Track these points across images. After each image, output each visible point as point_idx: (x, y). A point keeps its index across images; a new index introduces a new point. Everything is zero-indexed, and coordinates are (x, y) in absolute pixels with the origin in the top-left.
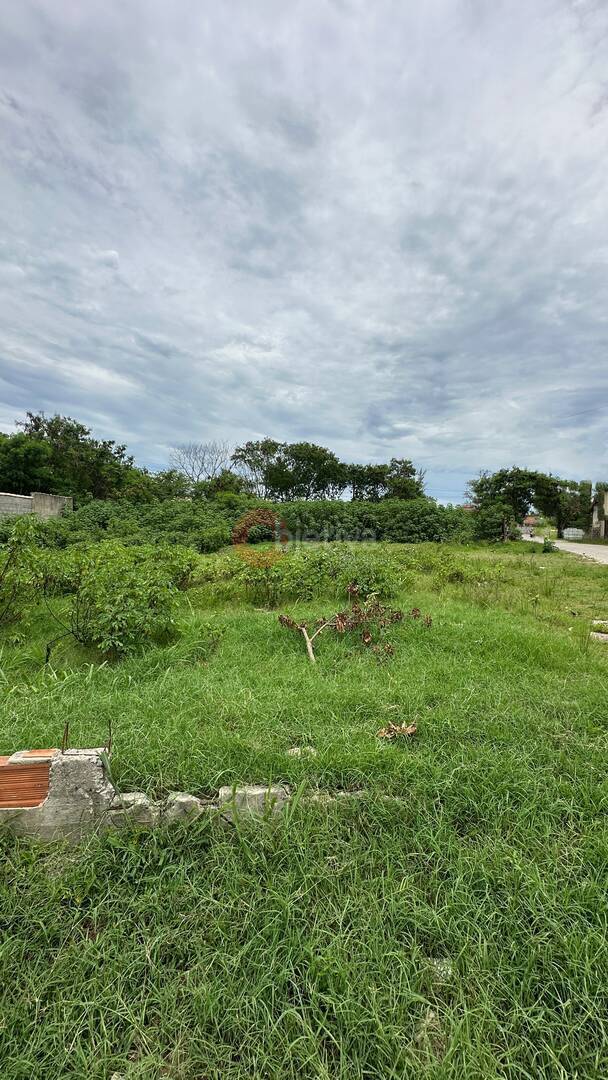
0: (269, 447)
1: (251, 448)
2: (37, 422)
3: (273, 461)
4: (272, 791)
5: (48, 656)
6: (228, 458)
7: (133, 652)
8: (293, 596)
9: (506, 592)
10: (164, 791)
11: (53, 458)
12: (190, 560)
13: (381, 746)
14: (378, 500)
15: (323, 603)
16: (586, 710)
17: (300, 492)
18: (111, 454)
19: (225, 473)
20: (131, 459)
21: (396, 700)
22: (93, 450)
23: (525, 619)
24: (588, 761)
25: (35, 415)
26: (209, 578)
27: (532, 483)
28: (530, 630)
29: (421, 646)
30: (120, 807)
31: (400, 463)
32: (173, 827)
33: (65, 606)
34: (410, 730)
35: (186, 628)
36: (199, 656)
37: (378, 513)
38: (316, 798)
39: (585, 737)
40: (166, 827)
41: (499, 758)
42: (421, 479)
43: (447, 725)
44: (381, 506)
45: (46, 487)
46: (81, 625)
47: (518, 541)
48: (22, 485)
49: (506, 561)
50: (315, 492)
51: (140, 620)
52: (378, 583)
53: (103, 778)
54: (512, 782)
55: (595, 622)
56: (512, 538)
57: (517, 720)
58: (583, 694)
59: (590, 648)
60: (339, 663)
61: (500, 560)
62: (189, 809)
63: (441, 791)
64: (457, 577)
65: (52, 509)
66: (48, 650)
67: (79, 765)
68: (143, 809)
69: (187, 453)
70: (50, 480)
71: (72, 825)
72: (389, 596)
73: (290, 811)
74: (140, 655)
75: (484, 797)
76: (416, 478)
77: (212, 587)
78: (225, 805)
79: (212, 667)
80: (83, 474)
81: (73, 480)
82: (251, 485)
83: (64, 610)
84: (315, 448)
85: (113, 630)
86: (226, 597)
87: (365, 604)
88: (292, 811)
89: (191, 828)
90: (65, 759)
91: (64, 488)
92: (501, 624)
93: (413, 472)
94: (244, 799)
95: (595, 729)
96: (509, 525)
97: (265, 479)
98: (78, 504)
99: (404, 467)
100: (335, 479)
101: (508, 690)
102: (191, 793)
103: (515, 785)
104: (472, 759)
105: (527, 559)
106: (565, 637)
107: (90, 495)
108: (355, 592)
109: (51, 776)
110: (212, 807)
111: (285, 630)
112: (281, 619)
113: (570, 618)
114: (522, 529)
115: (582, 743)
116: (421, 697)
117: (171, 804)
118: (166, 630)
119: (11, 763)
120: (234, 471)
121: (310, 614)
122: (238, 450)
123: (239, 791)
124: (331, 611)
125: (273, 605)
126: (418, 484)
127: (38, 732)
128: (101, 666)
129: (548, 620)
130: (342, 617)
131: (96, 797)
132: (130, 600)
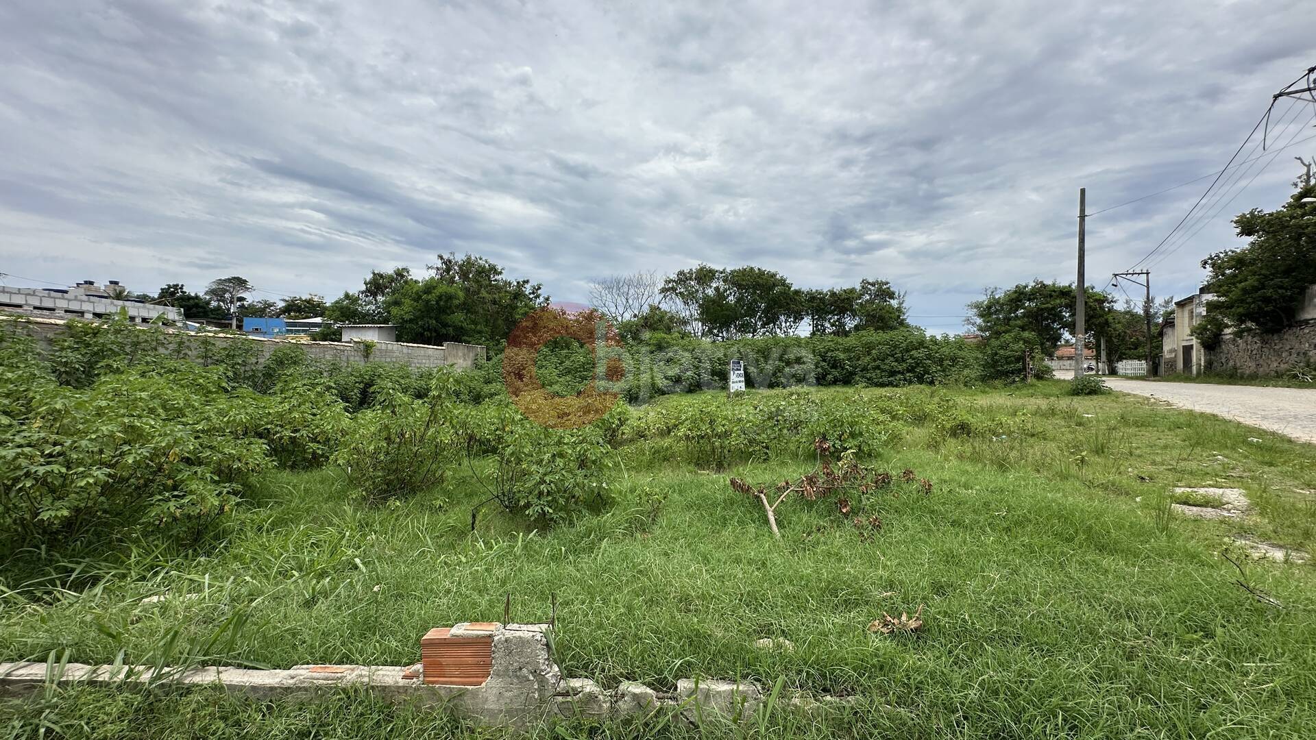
0: (705, 276)
1: (683, 278)
2: (448, 264)
3: (710, 292)
4: (741, 688)
5: (473, 523)
6: (657, 291)
7: (563, 519)
8: (744, 456)
9: (1035, 450)
10: (614, 678)
11: (464, 304)
12: (620, 413)
13: (875, 642)
14: (846, 334)
15: (783, 464)
16: (1171, 609)
17: (744, 328)
18: (525, 296)
19: (654, 309)
20: (547, 299)
21: (891, 585)
22: (506, 292)
23: (1068, 486)
24: (1182, 679)
25: (445, 257)
26: (641, 435)
27: (1064, 301)
28: (1074, 498)
29: (919, 518)
30: (567, 694)
31: (873, 285)
32: (627, 722)
33: (489, 467)
34: (913, 624)
35: (620, 493)
36: (639, 525)
37: (847, 350)
38: (796, 701)
39: (1175, 647)
40: (619, 720)
41: (1044, 669)
42: (900, 304)
43: (964, 620)
44: (851, 341)
45: (458, 336)
46: (507, 487)
47: (1047, 379)
48: (434, 334)
49: (1032, 408)
50: (763, 326)
51: (569, 483)
52: (853, 438)
53: (548, 659)
54: (1065, 699)
55: (1178, 491)
56: (1039, 377)
57: (1067, 619)
58: (1165, 588)
59: (1172, 525)
60: (810, 538)
61: (1024, 406)
62: (643, 702)
63: (962, 704)
64: (962, 430)
65: (465, 360)
66: (474, 516)
67: (522, 642)
68: (592, 698)
69: (609, 288)
70: (462, 328)
71: (516, 710)
72: (870, 455)
73: (764, 715)
74: (571, 524)
75: (1026, 717)
76: (894, 303)
77: (647, 445)
78: (685, 701)
79: (654, 539)
80: (497, 319)
81: (486, 326)
82: (685, 322)
83: (487, 471)
84: (761, 273)
85: (541, 494)
86: (662, 458)
87: (840, 464)
88: (768, 716)
89: (646, 724)
90: (508, 634)
91: (477, 336)
92: (1030, 491)
93: (891, 295)
94: (707, 695)
95: (1188, 637)
96: (1032, 358)
97: (702, 313)
98: (492, 353)
99: (880, 289)
100: (788, 309)
101: (1050, 578)
102: (644, 684)
103: (1070, 704)
104: (1004, 665)
105: (1064, 403)
106: (1133, 509)
107: (504, 342)
108: (825, 450)
109: (494, 652)
110: (671, 702)
111: (739, 496)
112: (733, 482)
113: (1137, 485)
114: (1053, 364)
115: (1171, 654)
116: (924, 583)
117: (623, 695)
118: (599, 494)
119: (453, 636)
120: (664, 307)
121: (767, 477)
122: (668, 282)
123: (702, 686)
124: (795, 473)
125: (720, 467)
126: (899, 310)
127: (474, 605)
128: (531, 535)
129: (1105, 487)
130: (811, 480)
131: (542, 681)
132: (558, 460)
